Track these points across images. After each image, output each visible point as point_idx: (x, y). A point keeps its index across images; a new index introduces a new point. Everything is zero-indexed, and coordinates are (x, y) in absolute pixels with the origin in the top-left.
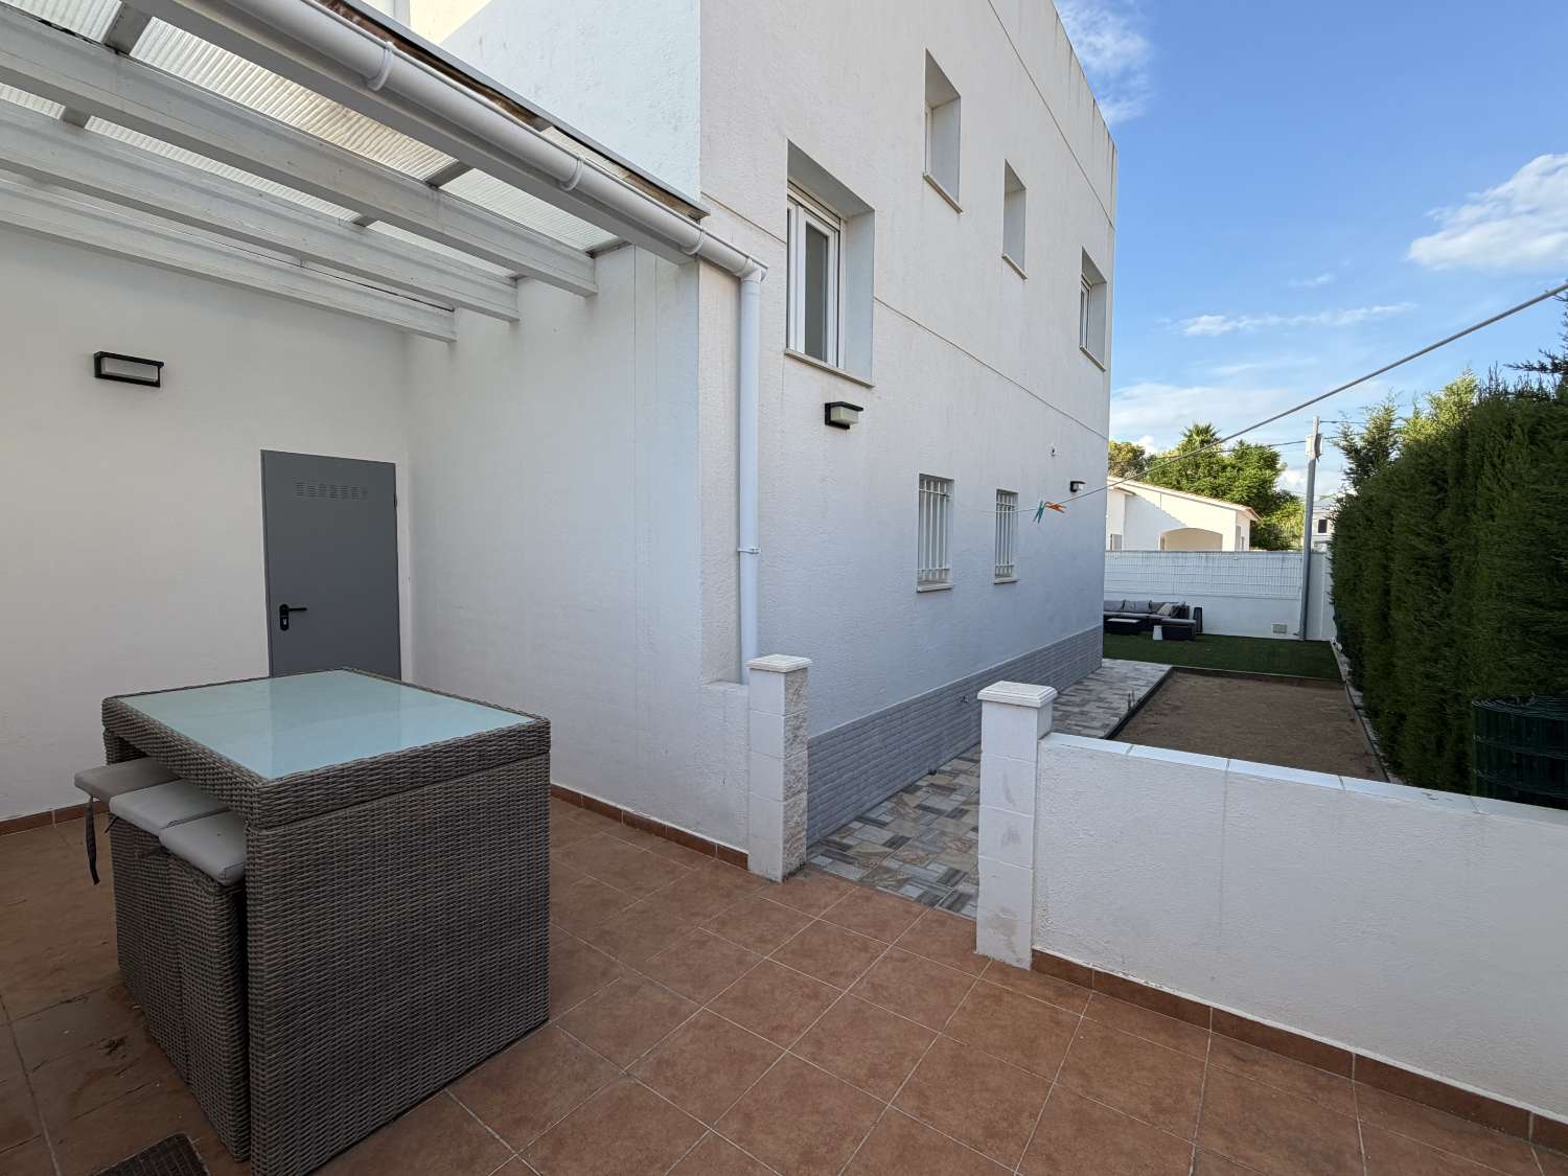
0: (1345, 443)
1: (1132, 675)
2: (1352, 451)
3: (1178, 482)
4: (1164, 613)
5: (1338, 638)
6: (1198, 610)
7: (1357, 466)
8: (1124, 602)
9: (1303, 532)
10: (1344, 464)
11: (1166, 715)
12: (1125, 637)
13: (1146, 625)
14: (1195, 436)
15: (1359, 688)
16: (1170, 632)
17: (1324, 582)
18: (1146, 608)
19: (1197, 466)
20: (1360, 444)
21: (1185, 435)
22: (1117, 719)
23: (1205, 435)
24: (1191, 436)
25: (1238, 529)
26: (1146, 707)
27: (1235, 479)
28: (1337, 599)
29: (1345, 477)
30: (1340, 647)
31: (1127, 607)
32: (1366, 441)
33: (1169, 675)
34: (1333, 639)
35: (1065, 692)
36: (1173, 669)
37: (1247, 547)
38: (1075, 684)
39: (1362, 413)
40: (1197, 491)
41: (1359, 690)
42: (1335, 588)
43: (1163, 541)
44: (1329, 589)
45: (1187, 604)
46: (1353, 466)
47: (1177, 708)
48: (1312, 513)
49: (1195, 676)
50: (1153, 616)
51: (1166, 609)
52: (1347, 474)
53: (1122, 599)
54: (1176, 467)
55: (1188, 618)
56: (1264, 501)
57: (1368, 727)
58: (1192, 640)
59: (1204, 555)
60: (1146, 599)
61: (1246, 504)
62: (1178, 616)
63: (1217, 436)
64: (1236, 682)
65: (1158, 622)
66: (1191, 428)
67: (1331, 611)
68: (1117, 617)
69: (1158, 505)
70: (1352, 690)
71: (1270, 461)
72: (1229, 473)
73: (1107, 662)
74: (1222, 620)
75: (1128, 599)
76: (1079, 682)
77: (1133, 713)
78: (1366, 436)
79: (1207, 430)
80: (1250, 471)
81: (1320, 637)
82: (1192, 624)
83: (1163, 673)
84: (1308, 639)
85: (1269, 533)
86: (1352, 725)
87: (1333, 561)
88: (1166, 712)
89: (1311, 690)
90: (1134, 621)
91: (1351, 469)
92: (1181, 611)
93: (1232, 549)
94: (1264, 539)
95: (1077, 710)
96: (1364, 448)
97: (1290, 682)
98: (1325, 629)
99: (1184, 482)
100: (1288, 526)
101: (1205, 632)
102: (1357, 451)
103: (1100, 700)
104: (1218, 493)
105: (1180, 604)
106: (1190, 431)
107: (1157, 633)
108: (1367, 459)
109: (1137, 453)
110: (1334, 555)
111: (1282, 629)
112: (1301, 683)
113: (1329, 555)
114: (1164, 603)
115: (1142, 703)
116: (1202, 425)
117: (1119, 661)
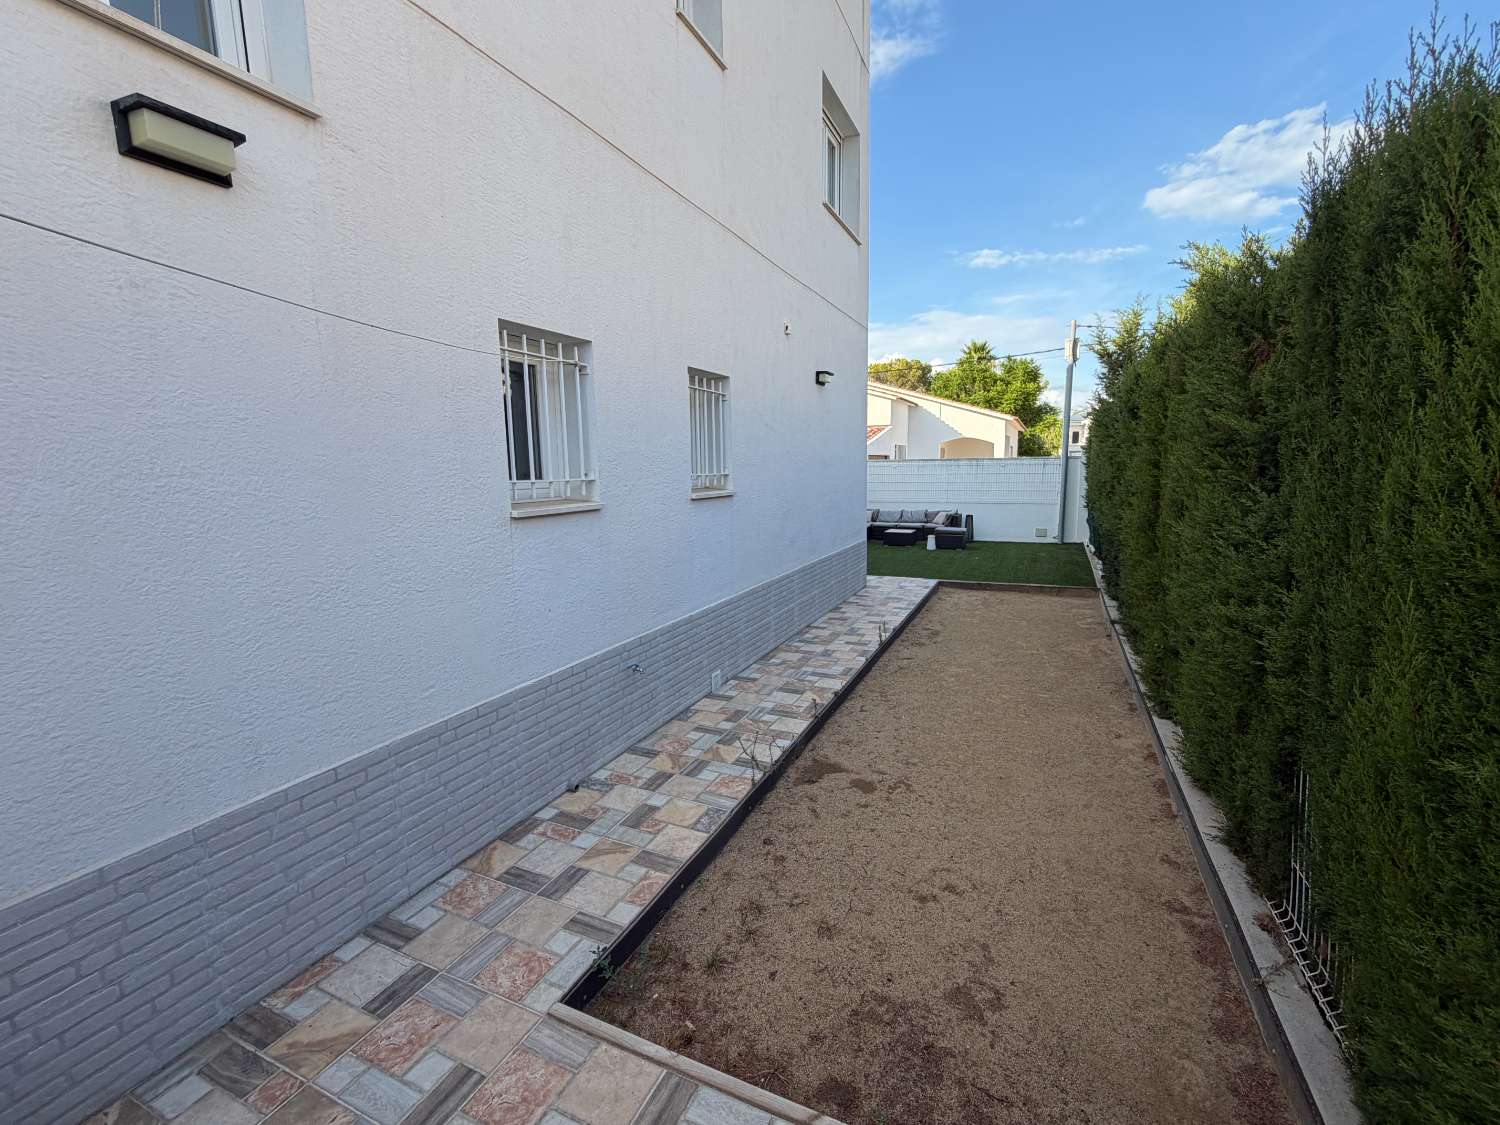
0: (1099, 347)
1: (894, 595)
2: (1105, 356)
3: (958, 396)
4: (939, 523)
5: (1090, 540)
6: (970, 518)
7: (1109, 371)
8: (902, 512)
9: (1061, 442)
10: (1099, 368)
11: (921, 645)
12: (901, 548)
13: (921, 534)
14: (973, 353)
15: (1114, 598)
16: (944, 541)
17: (1080, 487)
18: (923, 517)
19: (974, 380)
20: (1112, 348)
21: (965, 352)
22: (863, 659)
23: (981, 352)
24: (970, 353)
25: (1007, 438)
26: (903, 636)
27: (1004, 392)
28: (1091, 504)
29: (1098, 381)
30: (1093, 550)
31: (905, 518)
32: (1117, 345)
33: (934, 591)
34: (1086, 541)
35: (815, 625)
36: (939, 584)
37: (1015, 455)
38: (831, 611)
39: (1114, 317)
40: (974, 403)
41: (1114, 599)
42: (1088, 491)
43: (943, 450)
44: (1084, 493)
45: (959, 512)
46: (1105, 370)
47: (936, 633)
48: (1069, 426)
49: (960, 591)
50: (929, 525)
51: (940, 518)
52: (1100, 378)
53: (900, 510)
54: (956, 381)
55: (959, 526)
56: (1029, 413)
57: (1127, 648)
58: (963, 549)
59: (974, 462)
60: (922, 508)
61: (1014, 414)
62: (951, 525)
63: (992, 353)
64: (999, 595)
65: (932, 531)
66: (970, 345)
67: (1085, 513)
68: (896, 527)
69: (938, 416)
70: (1106, 597)
71: (1033, 375)
72: (999, 386)
73: (872, 580)
74: (990, 528)
75: (906, 509)
76: (836, 609)
77: (885, 647)
78: (1118, 341)
79: (983, 348)
80: (1017, 384)
81: (1075, 539)
82: (963, 533)
83: (927, 591)
84: (1066, 541)
85: (1034, 443)
86: (1108, 642)
87: (1087, 465)
88: (923, 641)
89: (1069, 600)
90: (910, 531)
91: (1103, 374)
92: (954, 520)
93: (1002, 456)
94: (1029, 448)
95: (820, 649)
96: (1115, 353)
97: (1050, 592)
98: (1080, 533)
99: (963, 395)
100: (1049, 436)
101: (976, 538)
102: (1110, 355)
103: (852, 632)
104: (992, 404)
105: (953, 512)
106: (969, 348)
107: (931, 542)
108: (1117, 361)
109: (926, 370)
110: (1088, 458)
111: (1042, 533)
112: (1059, 592)
113: (1084, 460)
114: (939, 512)
115: (898, 632)
116: (979, 343)
117: (887, 578)
